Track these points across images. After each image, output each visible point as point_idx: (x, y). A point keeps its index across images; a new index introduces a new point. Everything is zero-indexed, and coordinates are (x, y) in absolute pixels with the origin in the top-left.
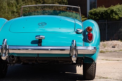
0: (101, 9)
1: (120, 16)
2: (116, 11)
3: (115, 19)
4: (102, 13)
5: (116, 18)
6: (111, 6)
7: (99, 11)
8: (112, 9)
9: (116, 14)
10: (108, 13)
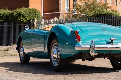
0: (5, 11)
1: (28, 19)
2: (23, 14)
4: (7, 15)
5: (24, 21)
6: (16, 8)
7: (3, 14)
8: (19, 12)
9: (24, 17)
10: (13, 16)
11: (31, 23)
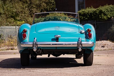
0: (90, 9)
1: (108, 16)
2: (104, 12)
3: (104, 19)
4: (91, 13)
6: (99, 6)
7: (88, 12)
8: (101, 10)
9: (105, 15)
10: (96, 14)
11: (112, 20)
